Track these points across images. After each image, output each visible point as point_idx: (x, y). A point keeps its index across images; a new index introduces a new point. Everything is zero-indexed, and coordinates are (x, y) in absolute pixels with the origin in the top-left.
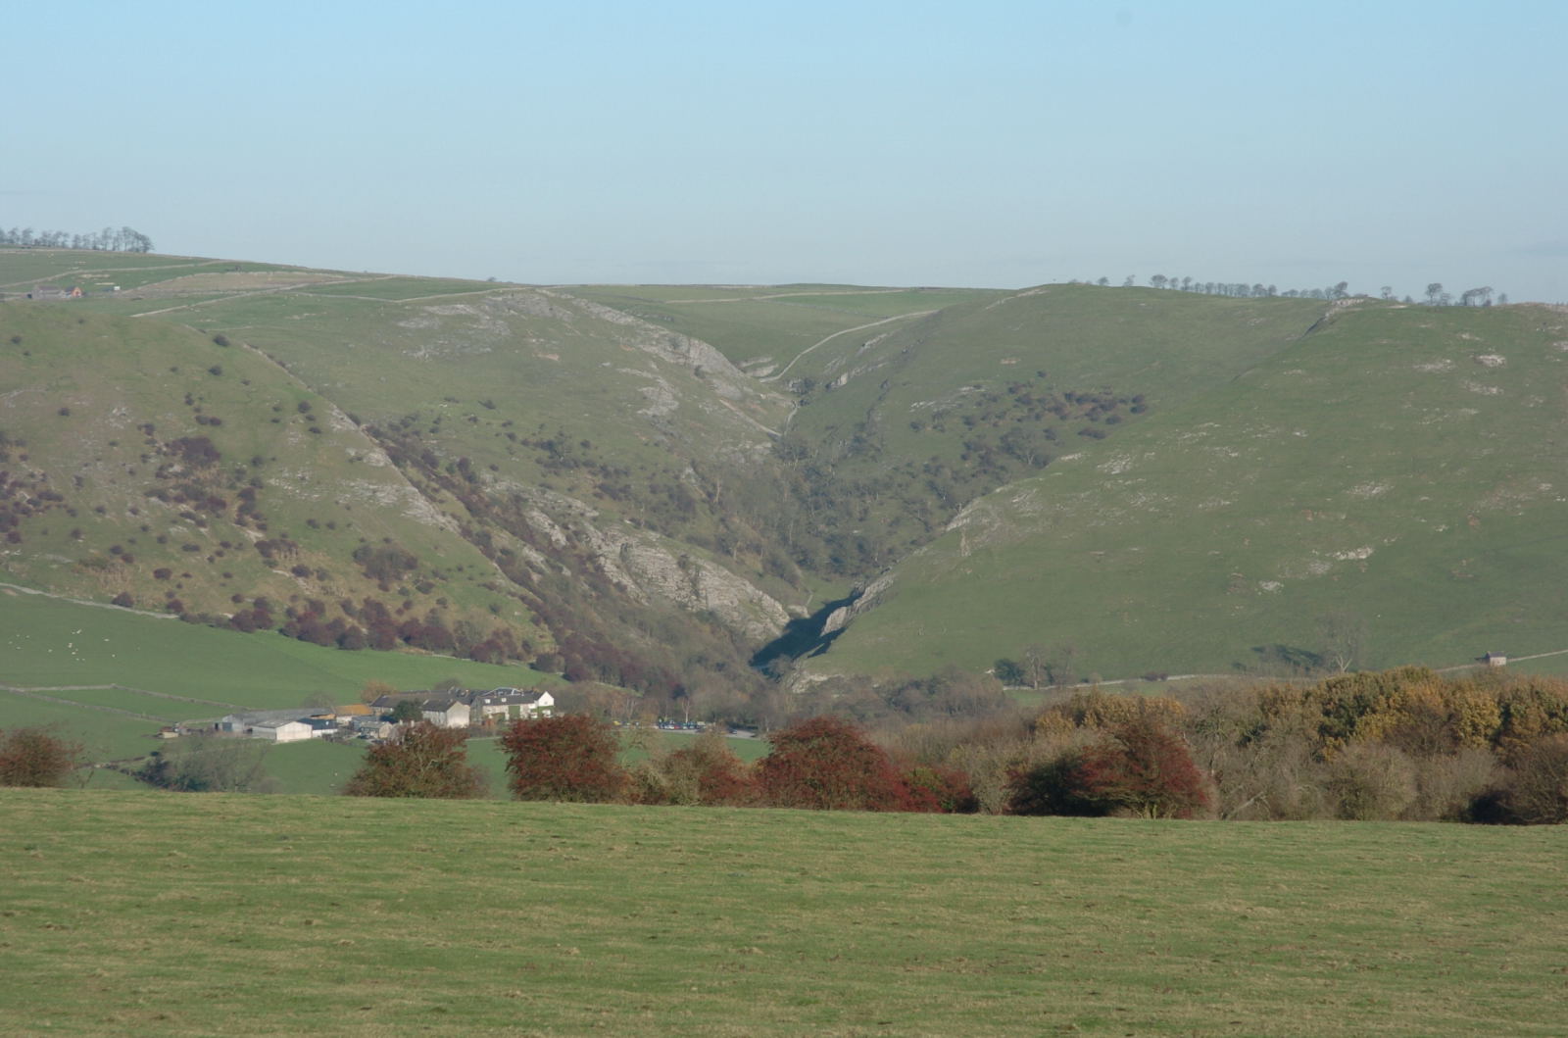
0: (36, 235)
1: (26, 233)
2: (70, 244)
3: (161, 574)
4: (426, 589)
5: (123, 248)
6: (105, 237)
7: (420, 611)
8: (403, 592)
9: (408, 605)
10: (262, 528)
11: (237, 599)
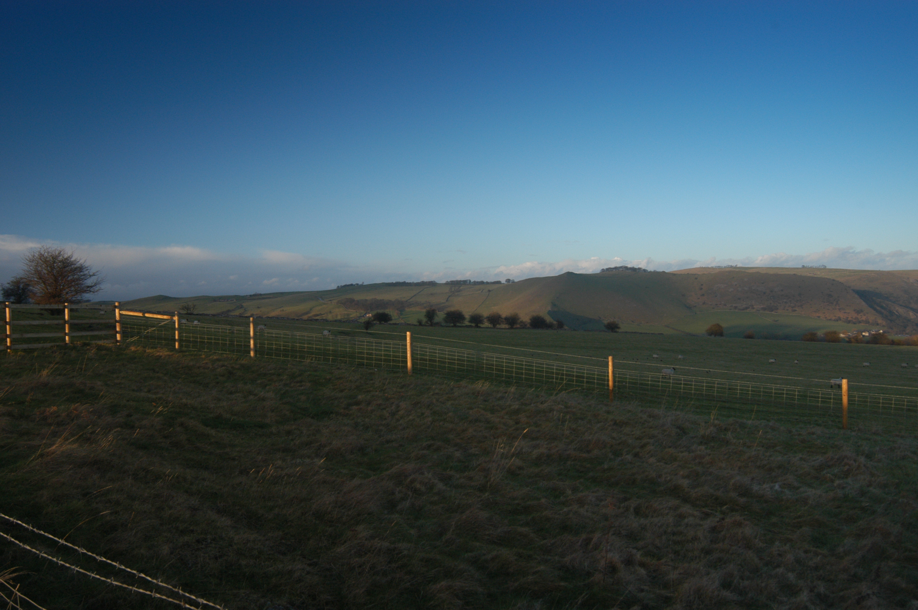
0: (810, 266)
1: (808, 266)
2: (814, 267)
3: (824, 313)
4: (865, 315)
5: (822, 267)
6: (820, 266)
7: (864, 318)
8: (861, 315)
9: (862, 317)
10: (839, 307)
11: (835, 316)
